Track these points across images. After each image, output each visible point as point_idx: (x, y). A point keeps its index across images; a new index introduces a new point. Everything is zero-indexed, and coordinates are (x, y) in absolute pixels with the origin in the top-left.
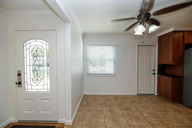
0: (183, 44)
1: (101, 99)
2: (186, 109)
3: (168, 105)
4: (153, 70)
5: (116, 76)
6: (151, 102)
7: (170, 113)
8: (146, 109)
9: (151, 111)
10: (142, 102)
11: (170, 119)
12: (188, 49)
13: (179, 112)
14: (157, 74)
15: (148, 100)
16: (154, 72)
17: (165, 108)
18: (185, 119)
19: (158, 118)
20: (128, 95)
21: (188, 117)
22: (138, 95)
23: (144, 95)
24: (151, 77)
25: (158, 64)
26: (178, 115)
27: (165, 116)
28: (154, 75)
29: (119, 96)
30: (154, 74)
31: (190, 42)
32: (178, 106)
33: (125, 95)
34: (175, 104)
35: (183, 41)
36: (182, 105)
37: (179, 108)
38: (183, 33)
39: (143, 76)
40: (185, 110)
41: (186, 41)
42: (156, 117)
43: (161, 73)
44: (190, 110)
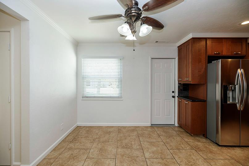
0: (205, 55)
1: (97, 132)
2: (208, 146)
3: (186, 140)
4: (173, 92)
5: (122, 99)
6: (165, 135)
7: (184, 151)
8: (153, 145)
9: (159, 148)
10: (153, 136)
11: (180, 161)
12: (212, 63)
13: (197, 149)
14: (177, 97)
15: (162, 133)
16: (173, 94)
17: (180, 144)
18: (200, 160)
19: (163, 159)
20: (138, 127)
21: (205, 157)
22: (153, 126)
23: (160, 126)
24: (170, 101)
25: (179, 83)
26: (193, 154)
27: (174, 156)
28: (174, 99)
29: (124, 127)
30: (174, 97)
31: (214, 54)
32: (199, 141)
33: (134, 127)
34: (197, 138)
35: (205, 51)
36: (204, 140)
37: (199, 143)
38: (205, 41)
39: (159, 100)
40: (206, 147)
41: (210, 52)
42: (161, 157)
43: (182, 95)
44: (213, 147)
